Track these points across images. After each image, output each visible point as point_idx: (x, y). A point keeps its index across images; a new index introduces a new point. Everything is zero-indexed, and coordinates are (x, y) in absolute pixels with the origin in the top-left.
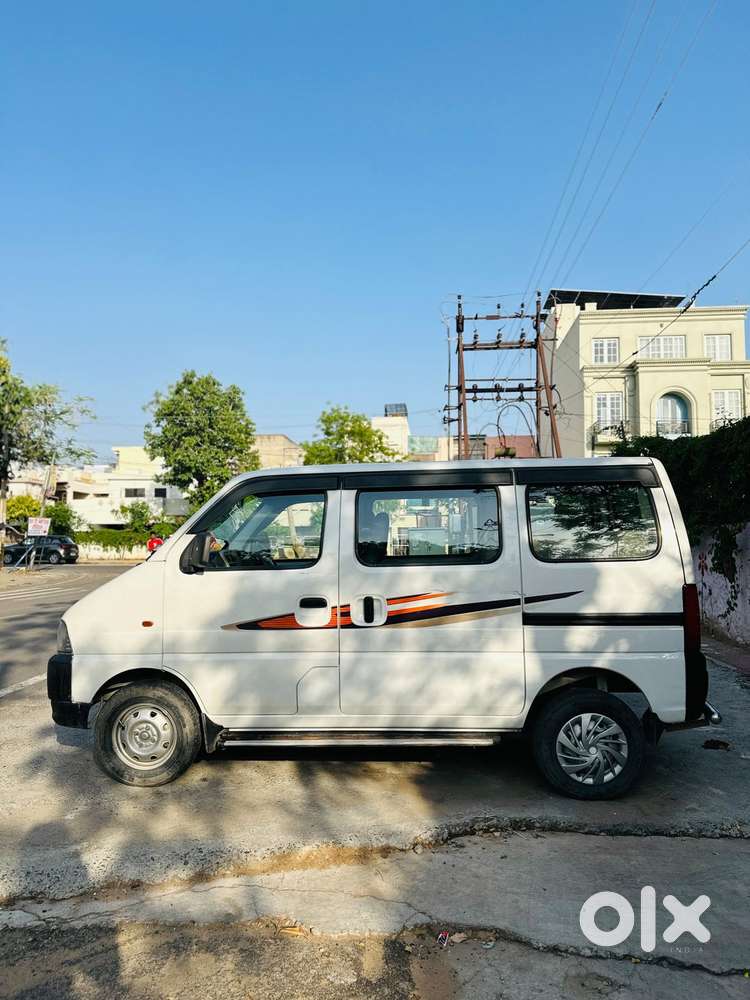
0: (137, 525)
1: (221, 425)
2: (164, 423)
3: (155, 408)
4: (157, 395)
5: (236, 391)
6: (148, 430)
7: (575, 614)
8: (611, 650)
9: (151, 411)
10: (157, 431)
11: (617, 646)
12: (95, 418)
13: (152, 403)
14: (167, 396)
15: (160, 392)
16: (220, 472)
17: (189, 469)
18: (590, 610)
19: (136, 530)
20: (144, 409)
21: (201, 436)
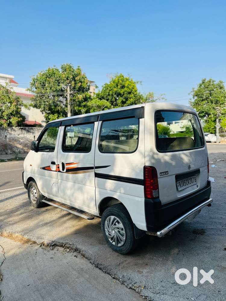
0: (187, 131)
1: (214, 95)
2: (196, 98)
3: (193, 93)
4: (193, 89)
5: (221, 82)
6: (190, 101)
7: (108, 175)
8: (119, 192)
9: (192, 94)
10: (193, 100)
11: (120, 191)
12: (166, 100)
13: (192, 92)
14: (196, 88)
15: (194, 88)
16: (214, 112)
17: (203, 112)
18: (112, 174)
19: (187, 133)
20: (189, 94)
21: (208, 101)
